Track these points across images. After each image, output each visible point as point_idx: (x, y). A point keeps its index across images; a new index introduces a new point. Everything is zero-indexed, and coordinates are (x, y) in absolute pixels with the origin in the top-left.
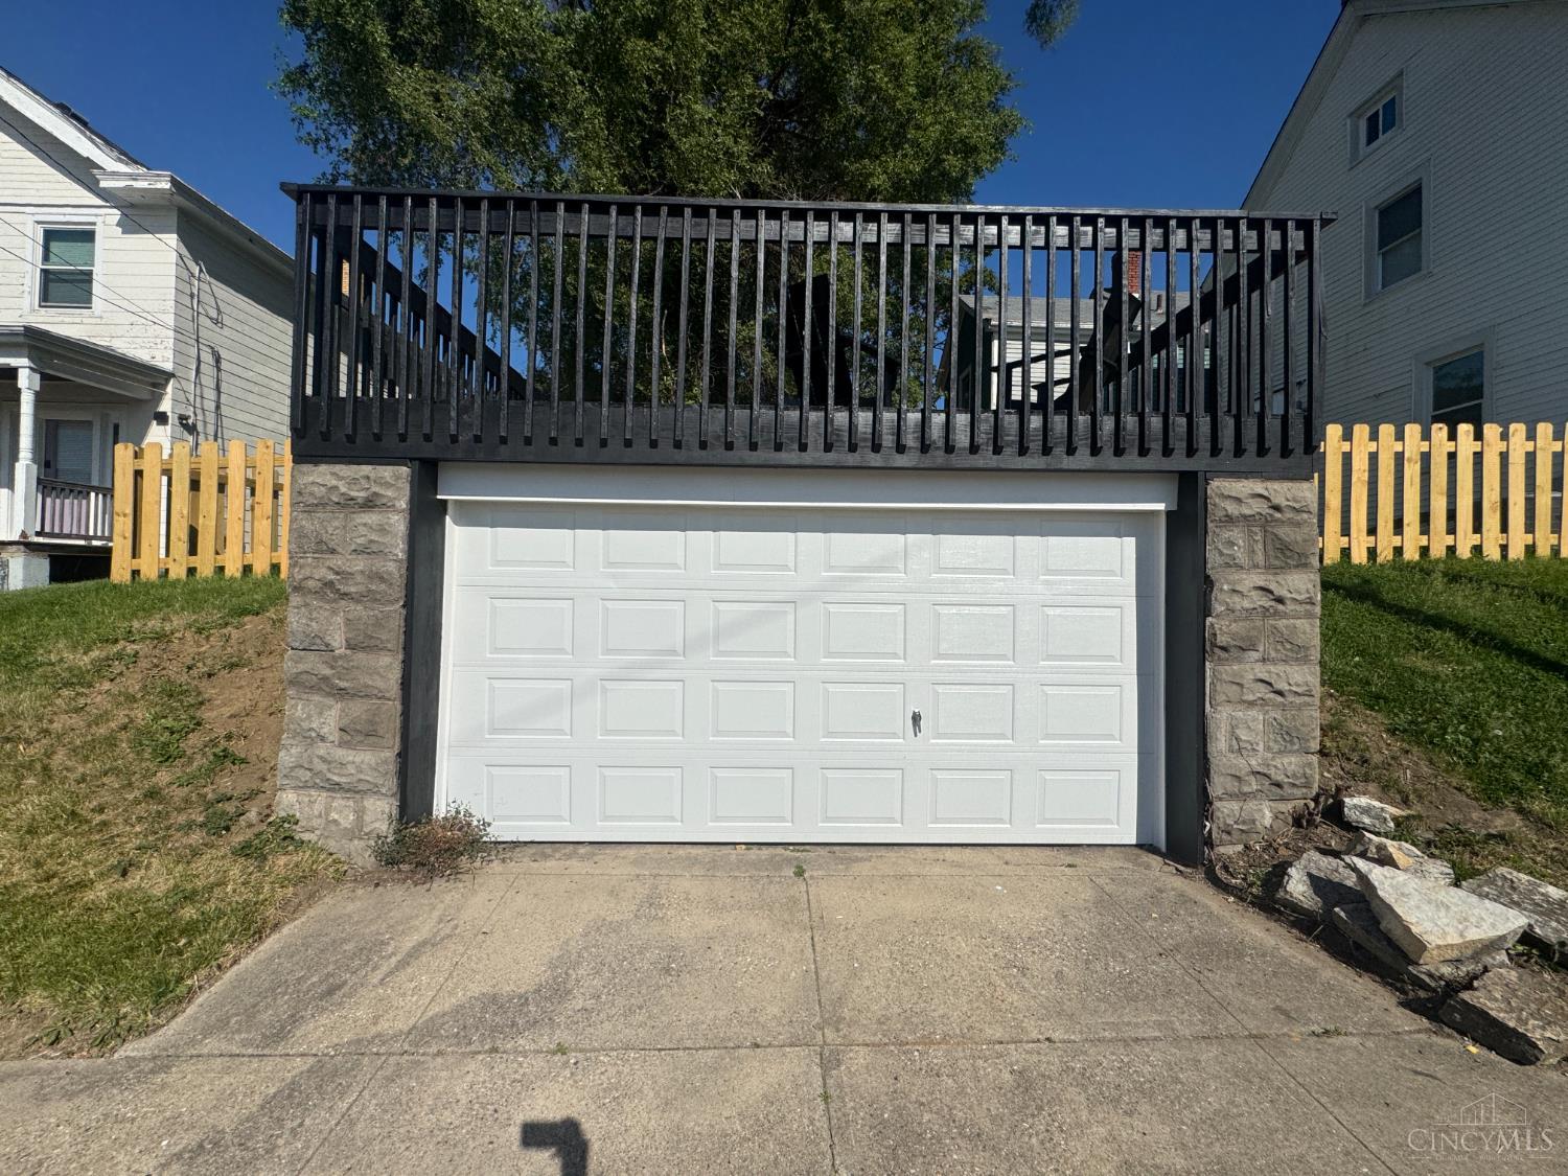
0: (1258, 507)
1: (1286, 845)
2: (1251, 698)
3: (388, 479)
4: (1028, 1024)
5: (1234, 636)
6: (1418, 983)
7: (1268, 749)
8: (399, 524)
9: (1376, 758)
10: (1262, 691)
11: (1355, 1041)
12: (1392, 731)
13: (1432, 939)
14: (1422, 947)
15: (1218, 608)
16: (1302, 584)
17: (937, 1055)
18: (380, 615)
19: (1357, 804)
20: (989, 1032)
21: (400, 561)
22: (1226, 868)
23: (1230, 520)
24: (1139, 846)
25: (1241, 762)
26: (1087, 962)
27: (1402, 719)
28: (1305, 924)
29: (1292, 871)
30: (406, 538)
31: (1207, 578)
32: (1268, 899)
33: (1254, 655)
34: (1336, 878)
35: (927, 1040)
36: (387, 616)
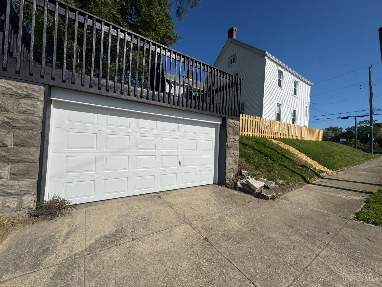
0: (233, 125)
1: (235, 180)
2: (231, 156)
3: (36, 89)
4: (215, 211)
5: (230, 146)
6: (256, 194)
7: (233, 164)
8: (41, 105)
9: (244, 165)
10: (232, 155)
11: (252, 202)
12: (245, 161)
13: (257, 187)
14: (256, 188)
15: (228, 141)
16: (237, 138)
17: (206, 218)
18: (31, 135)
19: (243, 172)
20: (211, 213)
21: (40, 117)
22: (228, 184)
23: (230, 126)
24: (214, 184)
25: (230, 167)
26: (217, 201)
27: (246, 159)
28: (241, 190)
29: (238, 183)
30: (43, 110)
31: (227, 136)
32: (235, 187)
33: (232, 149)
34: (243, 183)
35: (203, 217)
36: (35, 135)
